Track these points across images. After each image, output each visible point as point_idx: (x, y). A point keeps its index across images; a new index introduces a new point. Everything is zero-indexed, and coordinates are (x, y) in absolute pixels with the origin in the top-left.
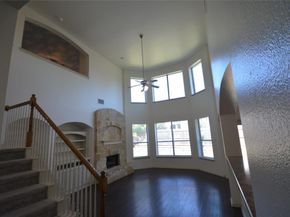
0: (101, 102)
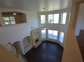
0: (32, 28)
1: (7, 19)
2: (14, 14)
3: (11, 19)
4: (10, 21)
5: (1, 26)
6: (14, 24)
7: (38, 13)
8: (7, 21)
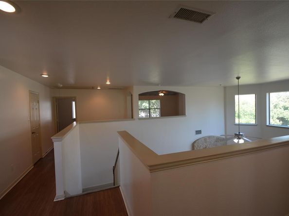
0: (199, 132)
1: (145, 104)
2: (160, 94)
3: (154, 104)
4: (149, 109)
5: (132, 118)
6: (156, 118)
7: (225, 88)
8: (144, 110)
